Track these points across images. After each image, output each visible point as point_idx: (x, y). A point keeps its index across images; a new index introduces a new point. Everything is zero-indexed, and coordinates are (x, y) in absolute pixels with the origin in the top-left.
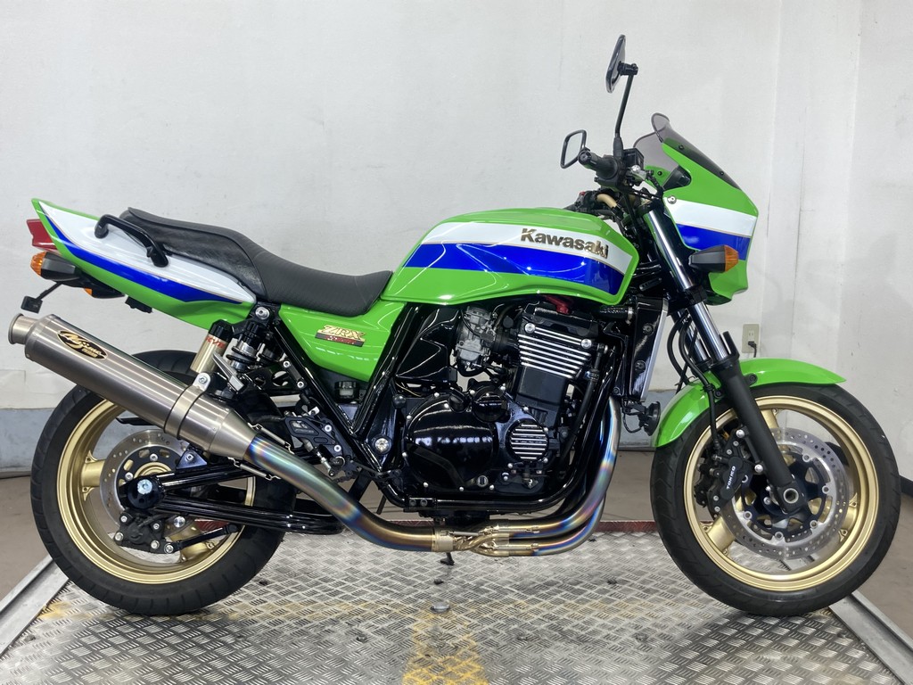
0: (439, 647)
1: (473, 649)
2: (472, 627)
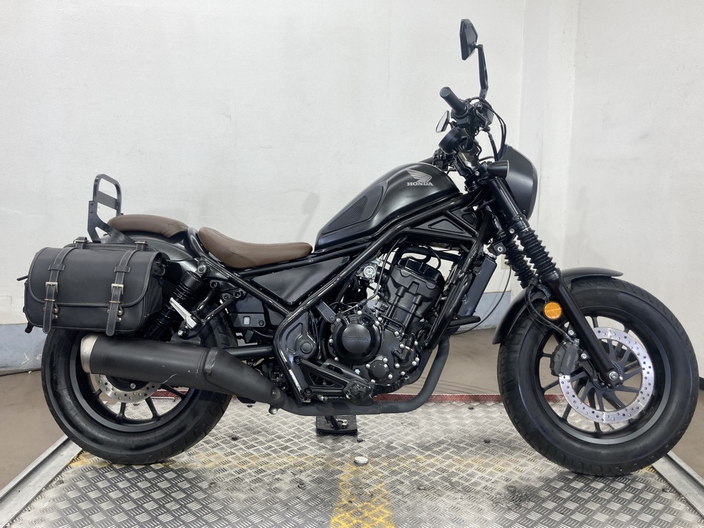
0: (359, 495)
1: (384, 497)
2: (384, 477)
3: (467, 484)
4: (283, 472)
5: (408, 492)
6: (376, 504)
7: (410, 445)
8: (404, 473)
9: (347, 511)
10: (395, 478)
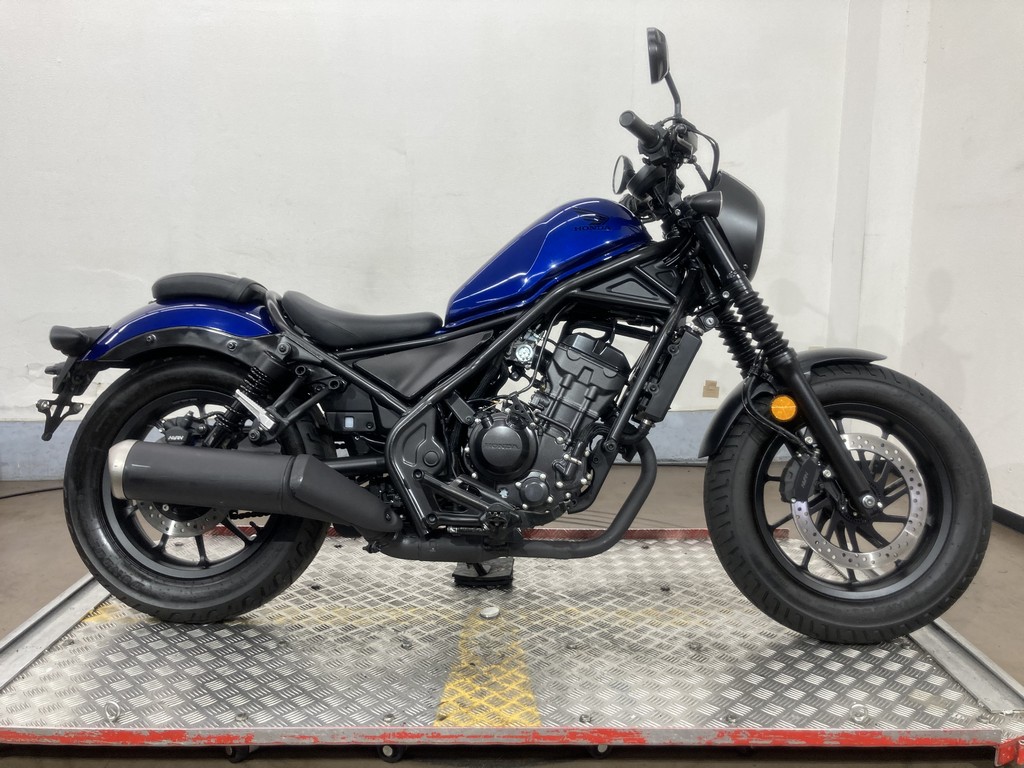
0: (485, 656)
1: (520, 658)
2: (521, 634)
3: (635, 641)
4: (381, 628)
5: (553, 652)
6: (508, 667)
7: (559, 593)
8: (549, 629)
9: (468, 676)
10: (535, 635)
